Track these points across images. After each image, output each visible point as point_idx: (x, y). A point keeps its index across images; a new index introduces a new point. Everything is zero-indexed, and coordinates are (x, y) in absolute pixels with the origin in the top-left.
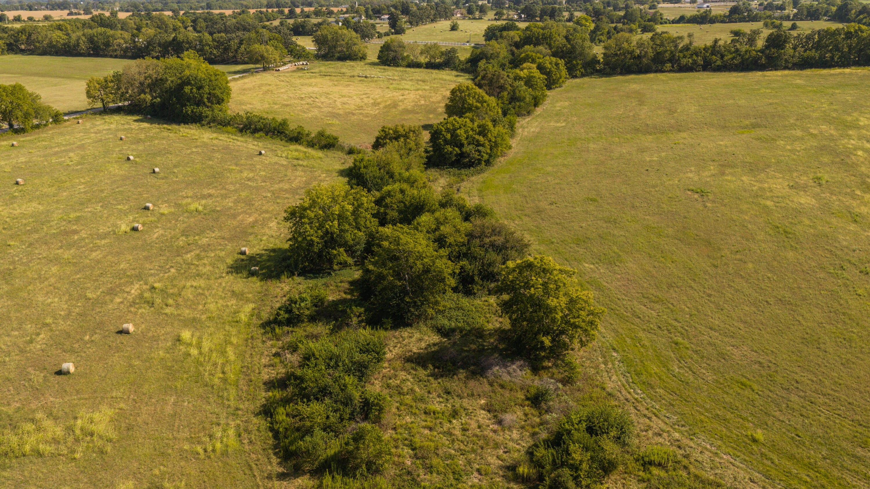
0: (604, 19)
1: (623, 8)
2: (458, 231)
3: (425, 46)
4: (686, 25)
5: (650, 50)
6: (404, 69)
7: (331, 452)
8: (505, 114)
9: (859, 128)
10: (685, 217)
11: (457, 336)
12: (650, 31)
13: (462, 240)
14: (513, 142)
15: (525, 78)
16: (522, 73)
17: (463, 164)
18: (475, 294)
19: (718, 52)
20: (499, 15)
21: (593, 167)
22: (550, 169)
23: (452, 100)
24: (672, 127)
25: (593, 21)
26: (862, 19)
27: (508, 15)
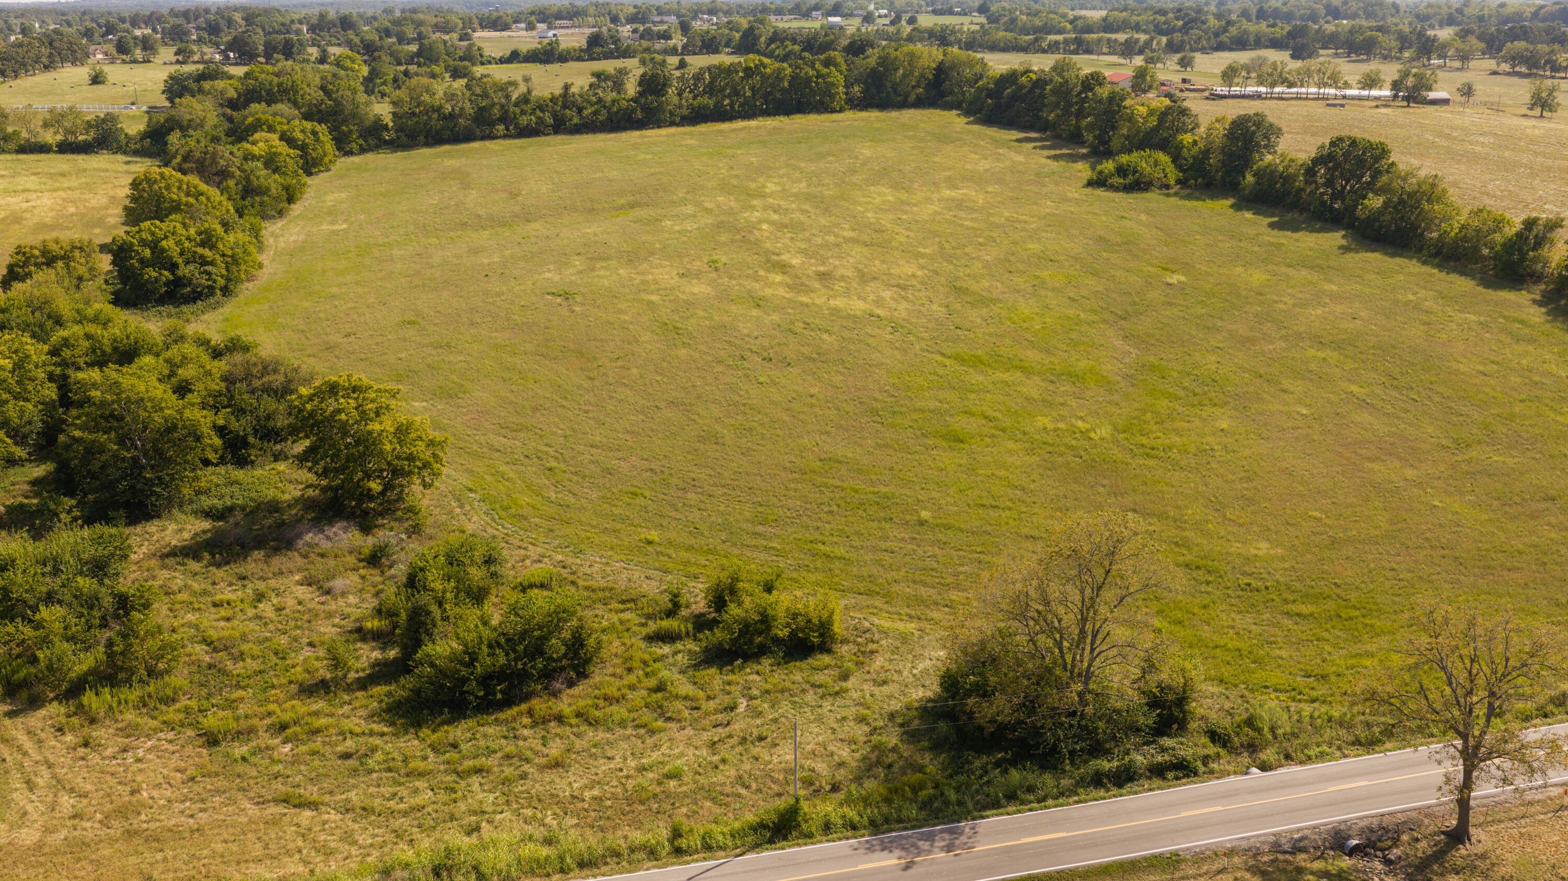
0: (384, 58)
1: (414, 39)
2: (209, 373)
3: (51, 111)
4: (523, 65)
5: (468, 105)
6: (14, 157)
7: (85, 668)
8: (240, 213)
9: (763, 196)
10: (547, 328)
11: (239, 516)
12: (464, 76)
13: (217, 388)
14: (263, 258)
15: (261, 156)
16: (255, 148)
17: (182, 296)
18: (252, 462)
19: (574, 104)
20: (184, 55)
21: (403, 280)
22: (335, 290)
23: (134, 199)
24: (517, 216)
25: (365, 61)
26: (774, 51)
27: (203, 54)
